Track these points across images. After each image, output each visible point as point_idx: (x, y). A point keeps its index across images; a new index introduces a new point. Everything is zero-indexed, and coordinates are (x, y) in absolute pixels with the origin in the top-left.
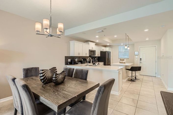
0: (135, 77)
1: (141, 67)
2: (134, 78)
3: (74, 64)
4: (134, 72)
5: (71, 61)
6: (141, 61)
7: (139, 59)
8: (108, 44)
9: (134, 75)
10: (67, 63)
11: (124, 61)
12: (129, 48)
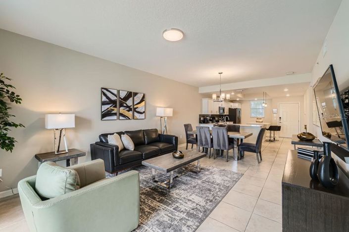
0: (274, 139)
1: (280, 127)
2: (272, 139)
3: (207, 123)
4: (272, 132)
5: (204, 119)
6: (280, 120)
7: (278, 118)
8: (238, 99)
9: (272, 135)
10: (200, 122)
11: (260, 120)
12: (266, 106)
